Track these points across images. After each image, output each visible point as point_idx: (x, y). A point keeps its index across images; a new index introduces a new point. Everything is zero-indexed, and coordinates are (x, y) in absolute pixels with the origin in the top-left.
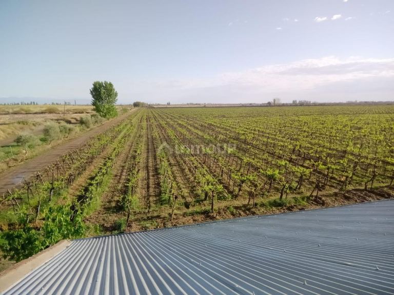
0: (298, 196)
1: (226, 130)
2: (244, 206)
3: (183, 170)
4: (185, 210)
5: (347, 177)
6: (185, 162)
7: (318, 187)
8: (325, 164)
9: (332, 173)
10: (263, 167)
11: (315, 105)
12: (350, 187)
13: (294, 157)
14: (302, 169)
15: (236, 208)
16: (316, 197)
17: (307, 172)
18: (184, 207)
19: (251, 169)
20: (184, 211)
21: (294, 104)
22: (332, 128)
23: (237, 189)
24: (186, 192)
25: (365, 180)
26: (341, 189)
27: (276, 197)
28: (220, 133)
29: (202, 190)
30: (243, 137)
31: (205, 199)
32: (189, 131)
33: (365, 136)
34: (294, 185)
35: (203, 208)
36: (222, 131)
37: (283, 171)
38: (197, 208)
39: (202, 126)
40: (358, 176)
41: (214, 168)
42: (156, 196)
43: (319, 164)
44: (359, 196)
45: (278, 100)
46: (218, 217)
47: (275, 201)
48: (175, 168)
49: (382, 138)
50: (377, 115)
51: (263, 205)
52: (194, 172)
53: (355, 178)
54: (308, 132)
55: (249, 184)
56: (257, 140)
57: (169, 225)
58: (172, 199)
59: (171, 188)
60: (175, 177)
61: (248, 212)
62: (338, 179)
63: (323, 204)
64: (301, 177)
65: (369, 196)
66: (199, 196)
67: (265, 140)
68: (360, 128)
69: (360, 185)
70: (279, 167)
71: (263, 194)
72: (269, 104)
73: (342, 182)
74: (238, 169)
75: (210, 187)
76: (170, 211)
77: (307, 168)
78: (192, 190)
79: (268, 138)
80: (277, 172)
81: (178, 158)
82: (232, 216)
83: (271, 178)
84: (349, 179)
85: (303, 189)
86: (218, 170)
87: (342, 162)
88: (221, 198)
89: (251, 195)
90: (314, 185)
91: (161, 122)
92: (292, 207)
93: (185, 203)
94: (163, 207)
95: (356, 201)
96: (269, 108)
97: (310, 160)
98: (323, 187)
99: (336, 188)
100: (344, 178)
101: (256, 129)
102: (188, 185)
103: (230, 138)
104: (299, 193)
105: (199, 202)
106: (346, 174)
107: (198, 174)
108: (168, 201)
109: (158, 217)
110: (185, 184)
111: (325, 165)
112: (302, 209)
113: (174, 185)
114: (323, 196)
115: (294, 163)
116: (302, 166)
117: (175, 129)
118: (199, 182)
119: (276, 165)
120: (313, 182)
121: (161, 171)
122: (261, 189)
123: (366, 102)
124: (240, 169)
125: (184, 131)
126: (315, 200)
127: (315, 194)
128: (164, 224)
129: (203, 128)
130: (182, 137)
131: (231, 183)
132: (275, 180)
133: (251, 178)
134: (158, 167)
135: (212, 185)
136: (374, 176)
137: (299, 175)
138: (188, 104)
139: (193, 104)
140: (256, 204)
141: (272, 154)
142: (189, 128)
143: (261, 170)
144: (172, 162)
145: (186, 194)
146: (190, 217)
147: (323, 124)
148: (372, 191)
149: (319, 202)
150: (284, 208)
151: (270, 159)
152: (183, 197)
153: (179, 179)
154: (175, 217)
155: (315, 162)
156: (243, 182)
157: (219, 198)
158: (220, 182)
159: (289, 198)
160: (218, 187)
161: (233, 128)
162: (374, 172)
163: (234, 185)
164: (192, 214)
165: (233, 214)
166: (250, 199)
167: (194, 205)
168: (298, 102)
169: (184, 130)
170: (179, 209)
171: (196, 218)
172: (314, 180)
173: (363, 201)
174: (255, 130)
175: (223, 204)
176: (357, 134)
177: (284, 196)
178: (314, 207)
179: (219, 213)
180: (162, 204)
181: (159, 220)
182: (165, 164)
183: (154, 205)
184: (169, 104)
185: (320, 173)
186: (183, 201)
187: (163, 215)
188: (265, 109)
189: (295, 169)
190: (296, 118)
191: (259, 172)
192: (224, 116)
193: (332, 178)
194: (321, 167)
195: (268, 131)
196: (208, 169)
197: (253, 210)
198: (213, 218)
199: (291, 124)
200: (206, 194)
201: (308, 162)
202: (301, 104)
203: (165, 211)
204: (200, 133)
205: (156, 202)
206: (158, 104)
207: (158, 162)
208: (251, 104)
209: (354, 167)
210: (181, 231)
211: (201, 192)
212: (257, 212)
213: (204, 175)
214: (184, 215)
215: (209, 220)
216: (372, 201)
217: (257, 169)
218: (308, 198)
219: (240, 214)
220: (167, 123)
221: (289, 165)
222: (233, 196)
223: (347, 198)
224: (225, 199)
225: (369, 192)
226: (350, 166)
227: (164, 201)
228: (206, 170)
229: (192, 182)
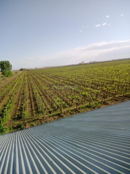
0: (97, 102)
1: (63, 77)
2: (75, 109)
3: (46, 97)
4: (50, 115)
5: (115, 92)
6: (47, 93)
7: (104, 97)
8: (106, 87)
9: (109, 91)
10: (81, 92)
11: (99, 62)
12: (117, 96)
13: (93, 86)
14: (97, 90)
15: (72, 111)
16: (104, 101)
17: (99, 91)
18: (49, 113)
19: (76, 93)
20: (49, 115)
21: (91, 63)
22: (107, 72)
23: (71, 102)
24: (49, 106)
25: (123, 92)
26: (114, 97)
27: (87, 104)
28: (61, 79)
29: (56, 105)
30: (71, 80)
31: (58, 109)
32: (47, 79)
33: (121, 73)
34: (95, 97)
35: (57, 113)
36: (61, 78)
37: (89, 92)
38: (55, 113)
39: (52, 76)
40: (120, 91)
41: (60, 94)
42: (35, 110)
43: (103, 88)
44: (121, 99)
45: (84, 62)
46: (64, 116)
47: (87, 106)
48: (43, 97)
49: (128, 74)
50: (124, 64)
51: (82, 108)
52: (51, 97)
53: (119, 91)
54: (98, 75)
55: (76, 99)
56: (77, 80)
57: (43, 122)
58: (43, 110)
59: (42, 105)
60: (43, 101)
61: (77, 112)
62: (112, 93)
63: (107, 104)
64: (97, 94)
65: (125, 99)
66: (55, 107)
67: (80, 80)
68: (118, 71)
69: (121, 94)
70: (87, 91)
71: (82, 103)
72: (80, 64)
73: (114, 94)
74: (70, 93)
75: (59, 103)
76: (43, 116)
77: (99, 90)
78: (52, 105)
79: (82, 79)
80: (87, 93)
81: (44, 92)
82: (70, 115)
83: (85, 96)
84: (116, 92)
85: (98, 99)
86: (62, 95)
87: (113, 85)
88: (65, 107)
89: (77, 104)
90: (103, 97)
91: (34, 76)
92: (95, 107)
93: (49, 112)
94: (39, 115)
95: (120, 101)
96: (80, 66)
97: (99, 86)
98: (106, 97)
99: (112, 97)
100: (114, 92)
101: (76, 75)
102: (49, 103)
103: (66, 80)
104: (97, 101)
105: (55, 110)
106: (115, 90)
107: (53, 97)
108: (42, 112)
109: (38, 119)
110: (48, 103)
111: (106, 88)
112: (99, 108)
113: (43, 104)
114: (107, 101)
115: (93, 88)
116: (97, 89)
117: (41, 79)
118: (54, 102)
119: (86, 90)
120: (102, 96)
121: (37, 99)
122: (81, 101)
123: (119, 59)
125: (44, 79)
126: (104, 103)
127: (103, 100)
128: (41, 122)
129: (53, 77)
130: (44, 82)
131: (68, 100)
132: (86, 96)
133: (76, 97)
134: (35, 97)
135: (60, 102)
136: (126, 90)
137: (96, 93)
138: (45, 67)
139: (47, 67)
140: (80, 108)
141: (84, 85)
142: (47, 78)
143: (80, 93)
144: (41, 94)
145: (49, 108)
146: (52, 118)
147: (103, 70)
148: (126, 96)
149: (105, 103)
150: (92, 108)
151: (83, 88)
152: (48, 109)
153: (45, 101)
154: (45, 118)
155: (102, 87)
156: (73, 99)
157: (64, 107)
158: (64, 100)
159: (93, 103)
160: (63, 102)
161: (66, 76)
162: (126, 88)
163: (69, 101)
164: (53, 116)
165: (70, 113)
166: (77, 106)
167: (53, 112)
168: (92, 62)
170: (46, 114)
171: (55, 117)
172: (102, 95)
173: (123, 101)
174: (75, 76)
175: (66, 110)
176: (117, 73)
177: (91, 103)
178: (104, 106)
179: (65, 114)
180: (39, 114)
181: (38, 121)
182: (38, 95)
183: (35, 114)
184: (36, 68)
185: (104, 91)
186: (48, 111)
187: (40, 118)
189: (94, 91)
190: (92, 69)
191: (80, 94)
192: (61, 71)
193: (109, 93)
194: (105, 89)
195: (81, 76)
196: (57, 95)
197: (79, 111)
198: (62, 116)
199: (90, 72)
200: (58, 106)
201: (99, 87)
202: (93, 63)
203: (41, 116)
204: (52, 80)
205: (36, 113)
206: (32, 69)
207: (35, 95)
208: (72, 65)
209: (118, 87)
210: (49, 124)
211: (55, 106)
212: (81, 111)
213: (56, 98)
214: (49, 117)
215: (60, 117)
216: (127, 100)
217: (78, 93)
218: (101, 102)
219: (73, 113)
220: (37, 77)
221: (92, 89)
222: (69, 106)
223: (117, 101)
224: (66, 107)
225: (125, 97)
226: (116, 87)
227: (39, 112)
229: (51, 102)
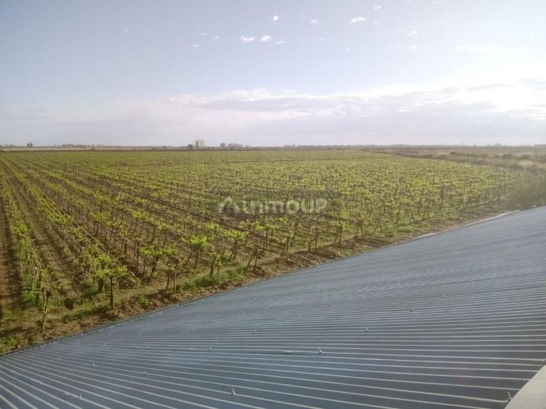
0: (233, 269)
1: (129, 184)
2: (161, 292)
3: (59, 250)
4: (66, 312)
5: (288, 238)
6: (62, 237)
7: (257, 254)
8: (263, 224)
9: (272, 234)
10: (185, 234)
11: (248, 149)
12: (292, 251)
13: (225, 218)
14: (236, 232)
15: (149, 297)
16: (255, 267)
17: (243, 235)
18: (63, 308)
19: (169, 239)
20: (65, 314)
21: (223, 149)
22: (269, 178)
23: (149, 269)
24: (65, 283)
25: (308, 239)
26: (283, 254)
27: (203, 274)
28: (119, 189)
29: (94, 278)
30: (155, 195)
31: (100, 291)
32: (68, 188)
33: (305, 187)
34: (228, 254)
35: (97, 305)
36: (123, 186)
37: (212, 238)
38: (87, 307)
39: (89, 179)
40: (300, 236)
41: (112, 242)
42: (12, 296)
43: (256, 225)
44: (303, 260)
45: (202, 141)
46: (121, 315)
47: (204, 280)
48: (45, 248)
49: (323, 188)
50: (316, 162)
51: (187, 287)
52: (79, 251)
53: (297, 238)
54: (241, 184)
55: (167, 259)
56: (176, 197)
57: (39, 339)
58: (41, 297)
59: (40, 280)
60: (45, 262)
61: (166, 300)
62: (279, 241)
63: (263, 275)
64: (236, 243)
65: (314, 259)
66: (89, 287)
67: (187, 196)
68: (300, 178)
69: (303, 246)
70: (207, 232)
71: (187, 272)
72: (190, 148)
73: (284, 245)
74: (149, 240)
75: (107, 271)
76: (40, 317)
77: (242, 230)
78: (77, 280)
79: (191, 193)
80: (204, 239)
81: (51, 231)
82: (143, 310)
83: (197, 248)
84: (291, 240)
85: (238, 259)
86: (119, 245)
87: (282, 220)
88: (125, 284)
89: (170, 275)
90: (252, 252)
91: (17, 175)
92: (226, 284)
93: (65, 301)
94: (26, 313)
95: (300, 266)
96: (191, 152)
97: (245, 220)
98: (262, 254)
99: (277, 253)
100: (286, 239)
101: (175, 181)
102: (69, 272)
103: (136, 195)
104: (234, 265)
105: (89, 296)
106: (287, 234)
107: (85, 253)
108: (36, 303)
109: (19, 330)
110: (64, 271)
111: (263, 226)
112: (239, 285)
113: (45, 274)
114: (263, 264)
115: (225, 225)
116: (236, 229)
117: (43, 186)
118: (89, 266)
119: (203, 230)
120: (250, 249)
121: (21, 255)
122: (184, 265)
123: (305, 146)
124: (153, 240)
125: (58, 188)
126: (253, 272)
127: (253, 263)
128: (30, 340)
129: (91, 182)
130: (56, 197)
131: (140, 262)
132: (202, 251)
133: (169, 251)
134: (14, 248)
135: (110, 267)
136: (318, 234)
137: (233, 240)
138: (64, 146)
139: (73, 146)
140: (178, 288)
141: (198, 215)
142: (68, 182)
143: (183, 239)
144: (40, 238)
145: (67, 287)
146: (75, 322)
147: (258, 174)
148: (316, 252)
149: (257, 272)
150: (216, 287)
151: (195, 222)
152: (62, 292)
153: (53, 265)
154: (48, 325)
155: (252, 222)
156: (157, 258)
157: (123, 286)
158: (123, 262)
159: (222, 272)
160: (120, 269)
161: (140, 181)
162: (317, 229)
163: (145, 264)
164: (79, 317)
165: (144, 307)
166: (168, 281)
167: (81, 303)
168: (227, 145)
169: (59, 186)
170: (55, 311)
171: (86, 321)
172: (252, 246)
173: (307, 266)
174: (172, 184)
175: (129, 294)
176: (297, 185)
177: (215, 271)
178: (252, 280)
179: (123, 308)
180: (24, 309)
181: (20, 335)
182: (27, 242)
183: (9, 312)
184: (30, 145)
185: (257, 235)
186: (62, 298)
187: (27, 325)
188: (185, 154)
189: (227, 233)
190: (226, 167)
191: (181, 241)
192: (125, 165)
193: (272, 241)
194: (259, 228)
195: (190, 184)
196: (102, 245)
197: (174, 296)
198: (113, 318)
199: (220, 175)
200: (101, 282)
201: (243, 222)
202: (232, 148)
203: (30, 319)
204: (87, 191)
205: (13, 307)
206: (11, 146)
207: (15, 240)
208: (164, 147)
209: (296, 225)
210: (56, 346)
211: (92, 280)
212: (181, 298)
213: (95, 255)
214: (65, 320)
215: (106, 321)
216: (317, 264)
217: (177, 237)
218: (245, 269)
219: (155, 305)
220: (29, 176)
221: (220, 229)
222: (143, 280)
223: (290, 264)
224: (131, 285)
225: (314, 253)
226: (291, 224)
227: (27, 302)
228: (99, 247)
229: (76, 267)
